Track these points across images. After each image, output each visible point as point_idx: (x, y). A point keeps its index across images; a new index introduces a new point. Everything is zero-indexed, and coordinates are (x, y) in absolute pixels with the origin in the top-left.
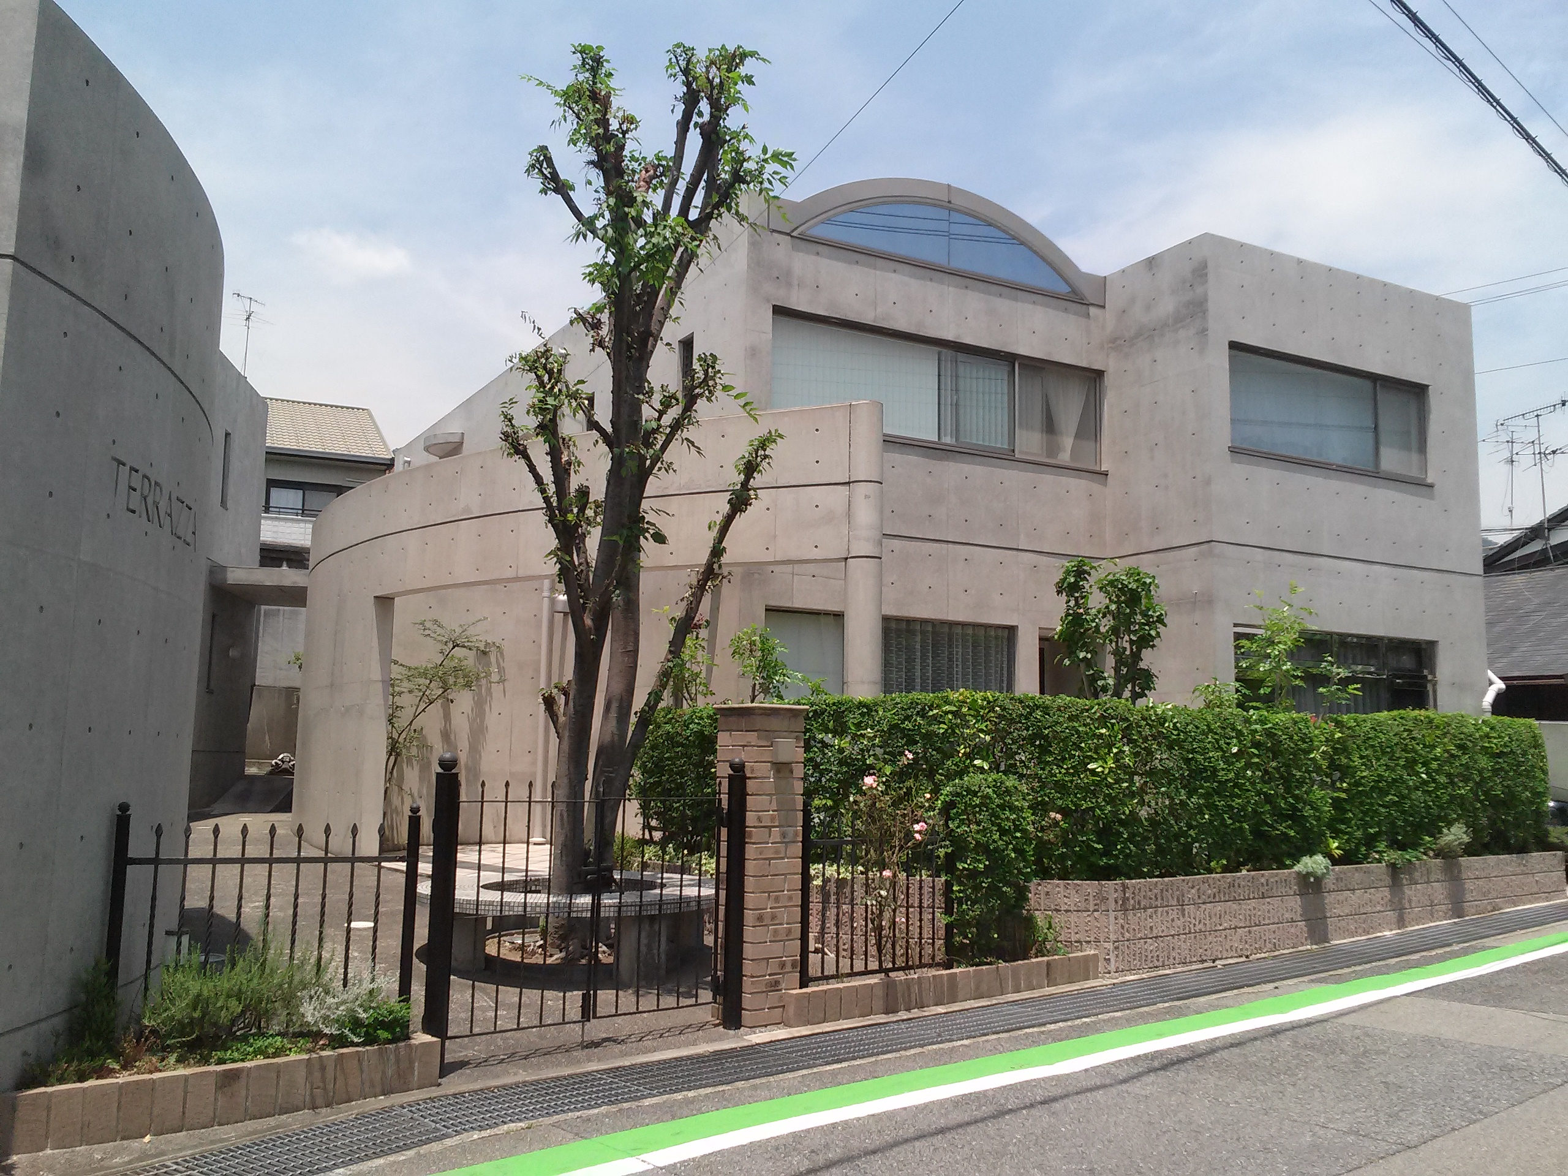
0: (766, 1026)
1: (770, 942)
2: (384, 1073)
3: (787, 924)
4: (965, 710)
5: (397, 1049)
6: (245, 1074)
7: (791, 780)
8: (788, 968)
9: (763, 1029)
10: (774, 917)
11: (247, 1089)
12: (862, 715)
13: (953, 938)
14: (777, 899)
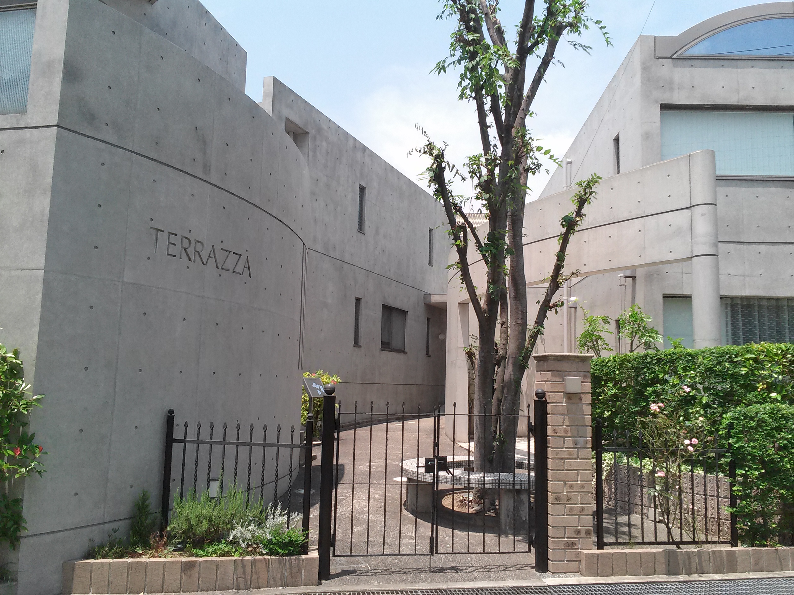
0: (565, 573)
1: (567, 515)
2: (282, 573)
3: (581, 504)
4: (762, 357)
5: (290, 560)
6: (197, 565)
7: (580, 405)
8: (583, 534)
9: (563, 575)
10: (569, 499)
11: (199, 573)
12: (688, 361)
13: (736, 524)
14: (571, 487)
